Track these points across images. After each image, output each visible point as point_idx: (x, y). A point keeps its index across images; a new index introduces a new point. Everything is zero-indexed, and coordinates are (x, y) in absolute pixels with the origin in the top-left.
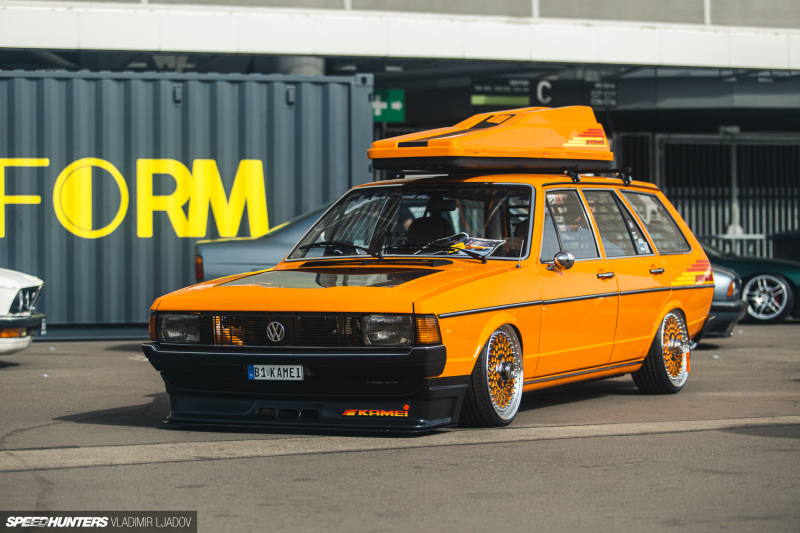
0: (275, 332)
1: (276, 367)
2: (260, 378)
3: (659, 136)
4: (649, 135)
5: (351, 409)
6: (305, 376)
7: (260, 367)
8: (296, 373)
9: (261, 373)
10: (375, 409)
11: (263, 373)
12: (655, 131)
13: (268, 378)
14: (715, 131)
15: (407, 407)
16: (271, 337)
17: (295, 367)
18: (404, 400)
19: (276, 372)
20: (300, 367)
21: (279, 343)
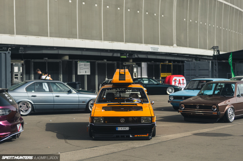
0: (122, 121)
1: (123, 128)
2: (119, 130)
3: (32, 60)
4: (30, 60)
5: (136, 135)
6: (129, 129)
7: (119, 128)
8: (127, 129)
9: (119, 129)
10: (141, 135)
11: (120, 129)
12: (31, 59)
13: (121, 130)
14: (43, 59)
15: (148, 134)
16: (122, 122)
17: (127, 128)
18: (147, 133)
19: (123, 129)
20: (128, 128)
21: (123, 123)
